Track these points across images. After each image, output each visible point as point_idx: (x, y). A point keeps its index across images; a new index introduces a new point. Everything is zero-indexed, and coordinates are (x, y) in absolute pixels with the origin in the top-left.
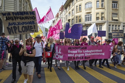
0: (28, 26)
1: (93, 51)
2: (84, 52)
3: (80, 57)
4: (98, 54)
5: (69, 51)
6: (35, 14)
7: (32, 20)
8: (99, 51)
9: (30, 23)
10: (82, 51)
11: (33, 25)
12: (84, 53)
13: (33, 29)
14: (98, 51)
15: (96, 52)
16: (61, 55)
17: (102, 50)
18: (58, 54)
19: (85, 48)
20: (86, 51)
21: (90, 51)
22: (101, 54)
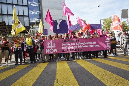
0: (3, 30)
1: (86, 43)
2: (77, 44)
3: (74, 49)
4: (93, 46)
5: (62, 44)
6: (5, 23)
7: (4, 27)
8: (93, 43)
9: (4, 28)
10: (75, 44)
11: (5, 29)
12: (77, 46)
13: (6, 32)
14: (91, 43)
15: (90, 45)
16: (55, 48)
17: (95, 42)
18: (52, 48)
19: (77, 41)
20: (78, 44)
21: (83, 44)
22: (96, 46)
